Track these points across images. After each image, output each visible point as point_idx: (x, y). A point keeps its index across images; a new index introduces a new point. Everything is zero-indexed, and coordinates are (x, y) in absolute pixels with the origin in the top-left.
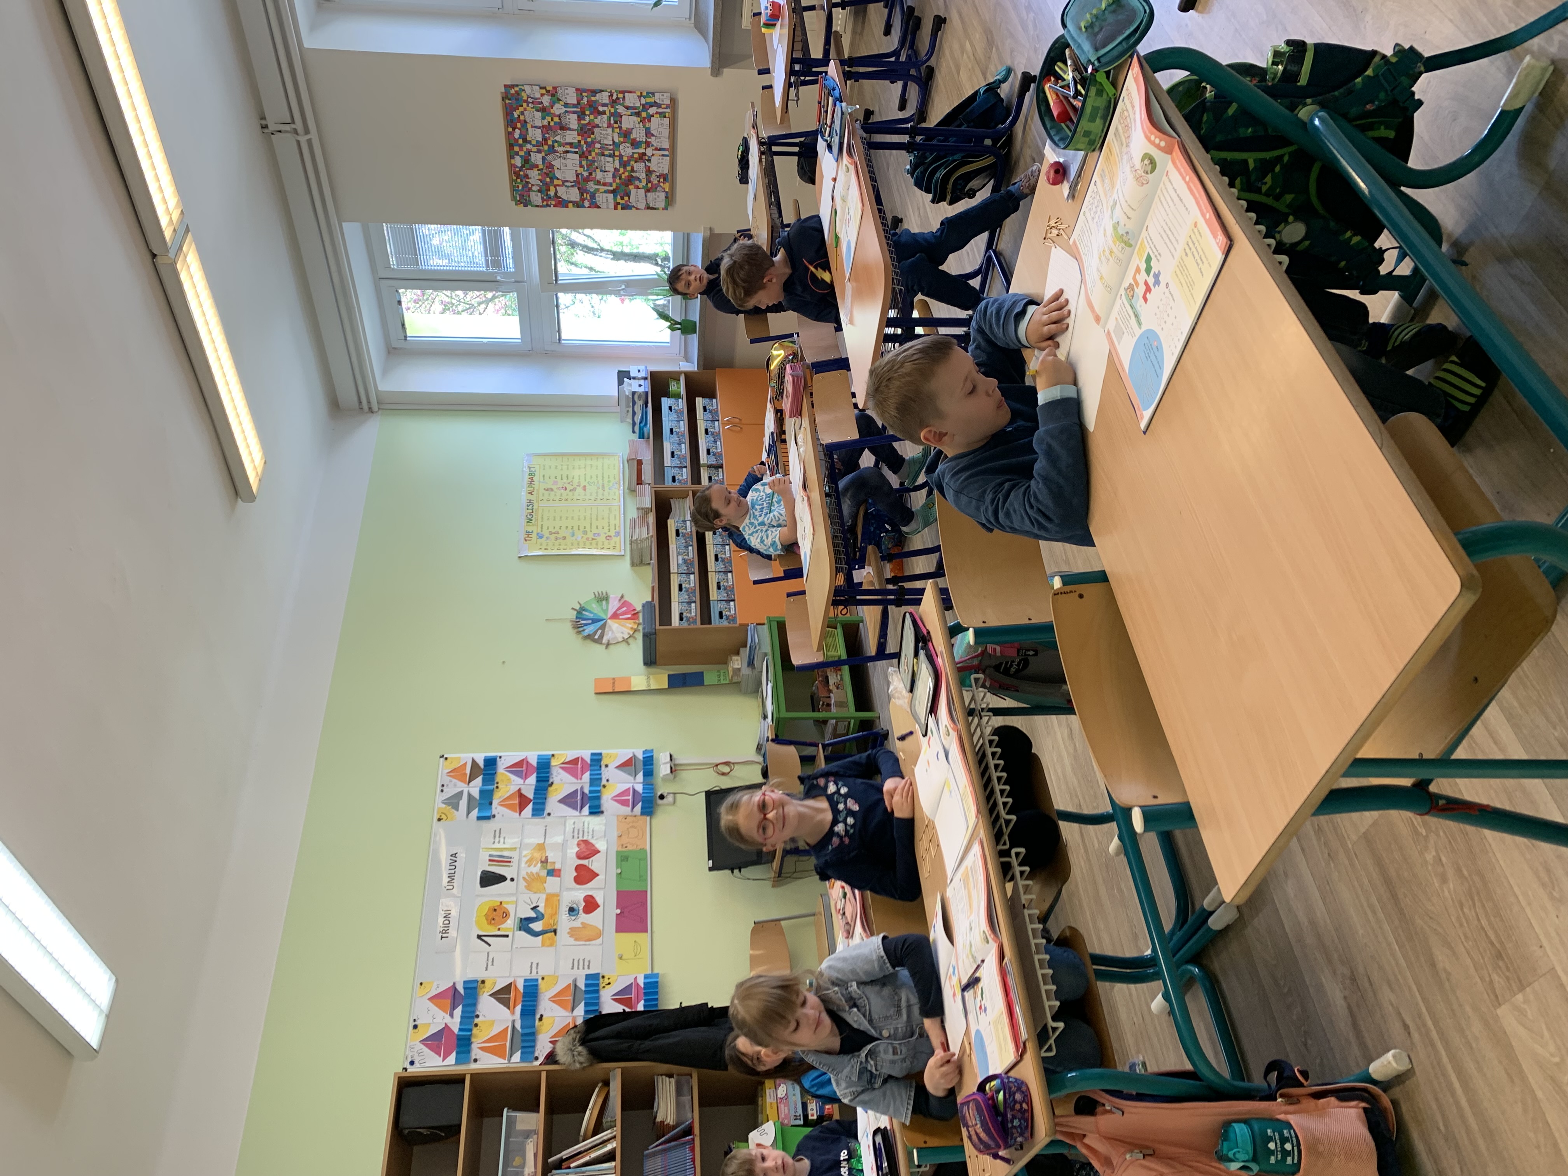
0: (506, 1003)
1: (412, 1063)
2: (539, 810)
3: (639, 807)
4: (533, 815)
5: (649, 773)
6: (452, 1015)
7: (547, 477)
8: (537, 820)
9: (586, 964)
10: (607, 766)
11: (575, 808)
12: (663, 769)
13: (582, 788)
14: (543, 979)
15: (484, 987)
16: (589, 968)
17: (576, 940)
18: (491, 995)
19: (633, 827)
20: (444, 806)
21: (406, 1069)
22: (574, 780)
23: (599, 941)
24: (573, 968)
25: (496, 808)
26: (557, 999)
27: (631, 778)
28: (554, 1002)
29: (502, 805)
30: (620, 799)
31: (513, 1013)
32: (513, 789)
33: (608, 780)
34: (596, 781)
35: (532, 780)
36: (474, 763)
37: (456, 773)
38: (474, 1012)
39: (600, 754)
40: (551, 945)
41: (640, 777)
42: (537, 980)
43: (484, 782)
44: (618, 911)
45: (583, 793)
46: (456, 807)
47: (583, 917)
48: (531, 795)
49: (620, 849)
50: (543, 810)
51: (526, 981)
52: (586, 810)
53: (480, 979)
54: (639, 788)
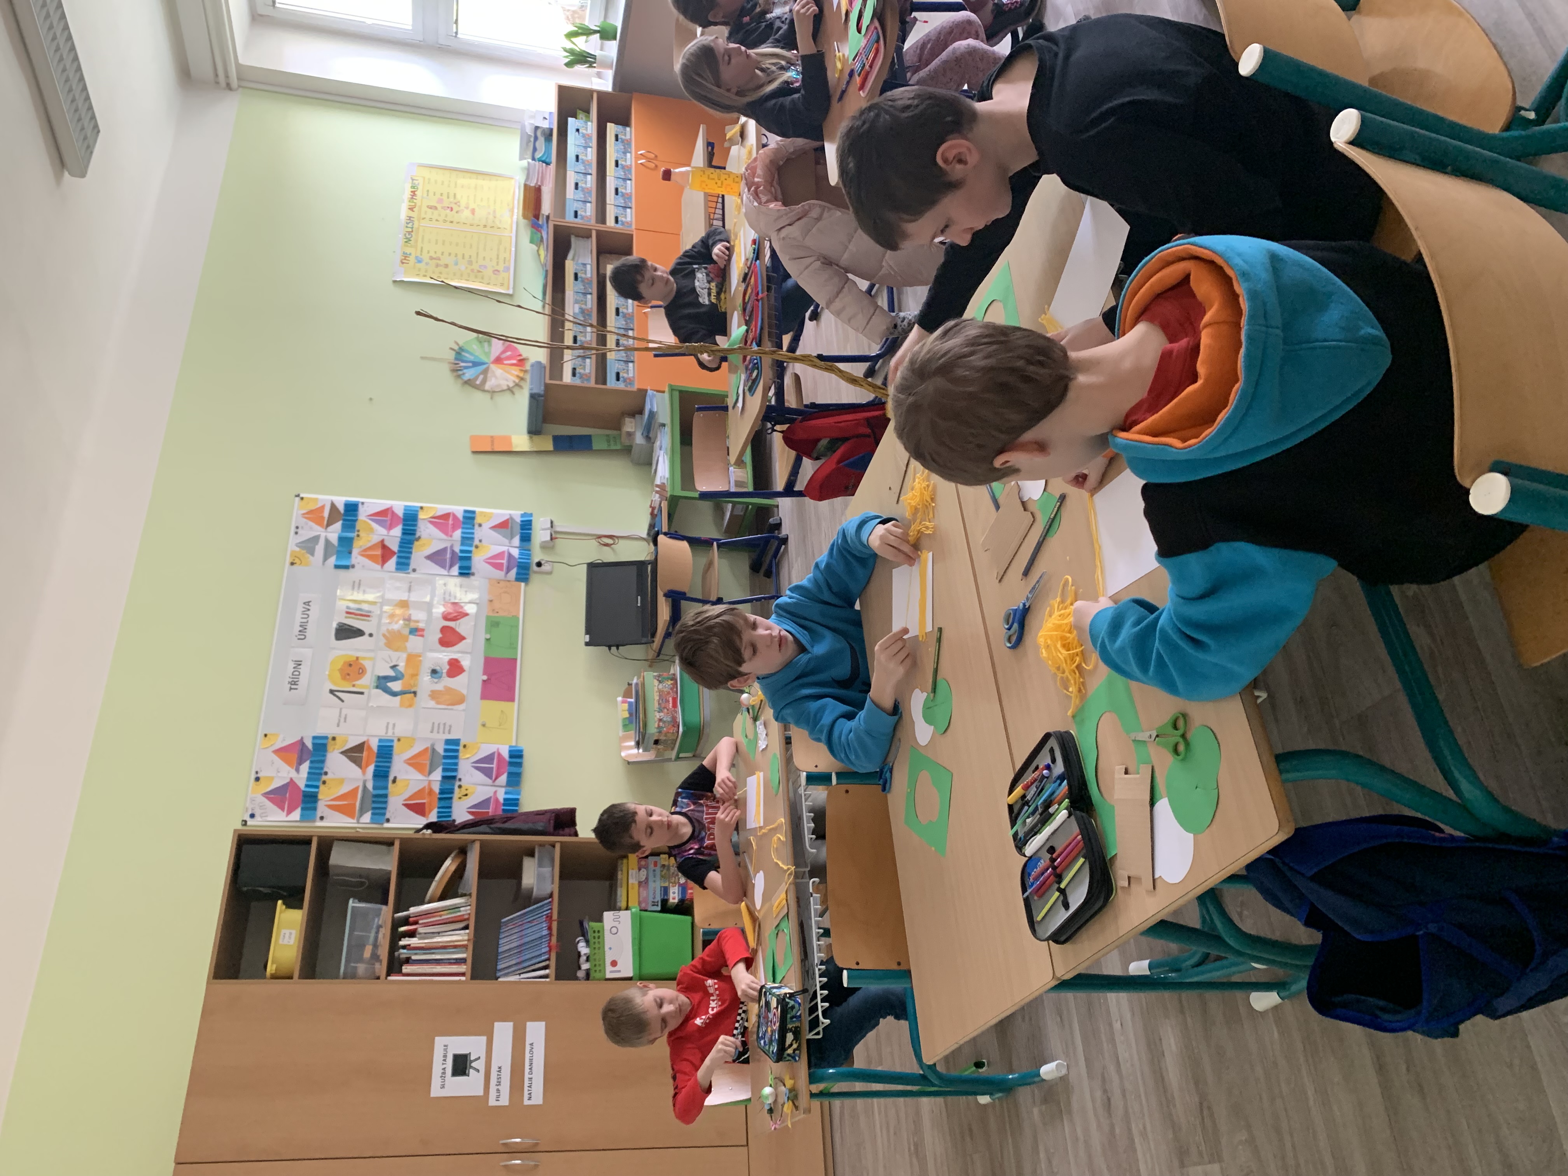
0: (357, 762)
1: (252, 816)
2: (403, 564)
3: (514, 572)
4: (397, 569)
5: (526, 538)
6: (297, 770)
7: (431, 194)
8: (401, 575)
9: (447, 728)
10: (480, 525)
11: (443, 567)
12: (540, 535)
13: (452, 546)
14: (399, 740)
15: (335, 744)
16: (449, 733)
17: (438, 703)
18: (342, 753)
19: (505, 592)
20: (298, 549)
21: (245, 823)
22: (442, 536)
23: (461, 707)
24: (432, 732)
25: (356, 558)
26: (414, 762)
27: (506, 541)
28: (410, 764)
29: (363, 555)
30: (494, 562)
31: (364, 773)
32: (375, 539)
33: (480, 541)
34: (467, 539)
35: (397, 531)
36: (333, 506)
37: (314, 515)
38: (322, 768)
39: (474, 512)
40: (410, 706)
41: (516, 541)
42: (392, 741)
43: (345, 528)
44: (485, 678)
45: (453, 552)
46: (312, 552)
47: (448, 682)
48: (395, 547)
49: (491, 614)
50: (408, 564)
51: (380, 741)
52: (455, 570)
53: (330, 736)
54: (515, 552)
